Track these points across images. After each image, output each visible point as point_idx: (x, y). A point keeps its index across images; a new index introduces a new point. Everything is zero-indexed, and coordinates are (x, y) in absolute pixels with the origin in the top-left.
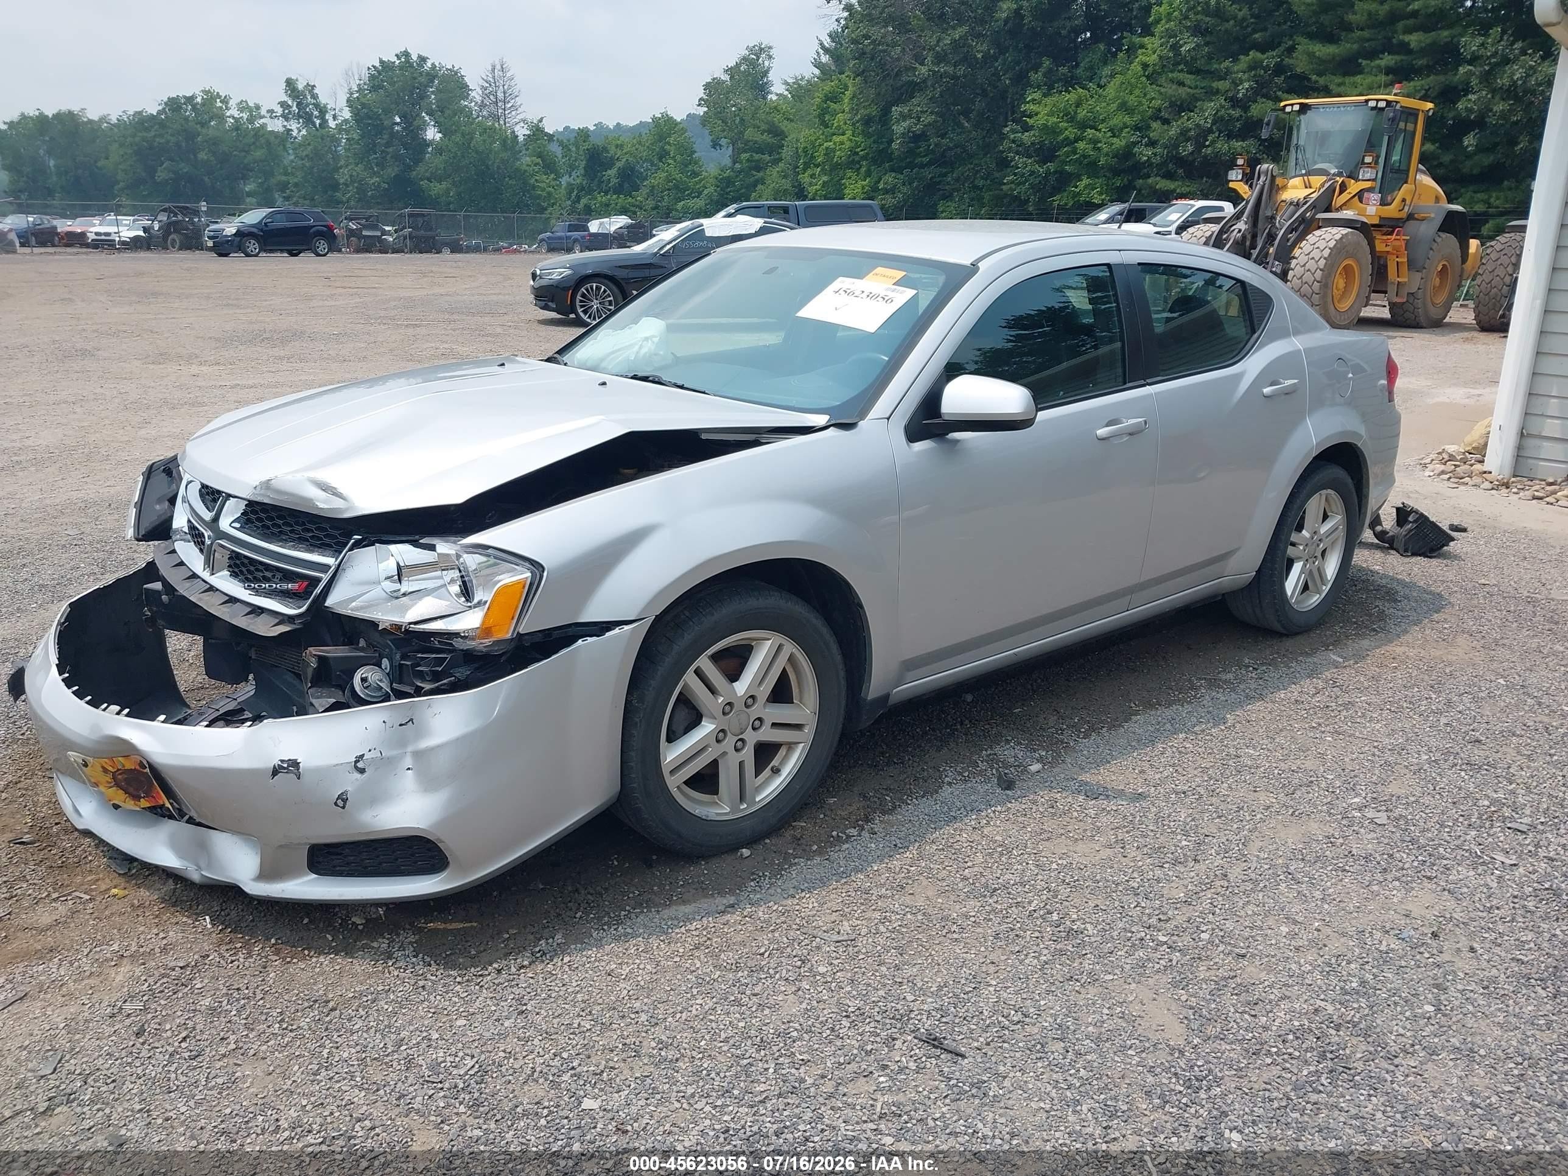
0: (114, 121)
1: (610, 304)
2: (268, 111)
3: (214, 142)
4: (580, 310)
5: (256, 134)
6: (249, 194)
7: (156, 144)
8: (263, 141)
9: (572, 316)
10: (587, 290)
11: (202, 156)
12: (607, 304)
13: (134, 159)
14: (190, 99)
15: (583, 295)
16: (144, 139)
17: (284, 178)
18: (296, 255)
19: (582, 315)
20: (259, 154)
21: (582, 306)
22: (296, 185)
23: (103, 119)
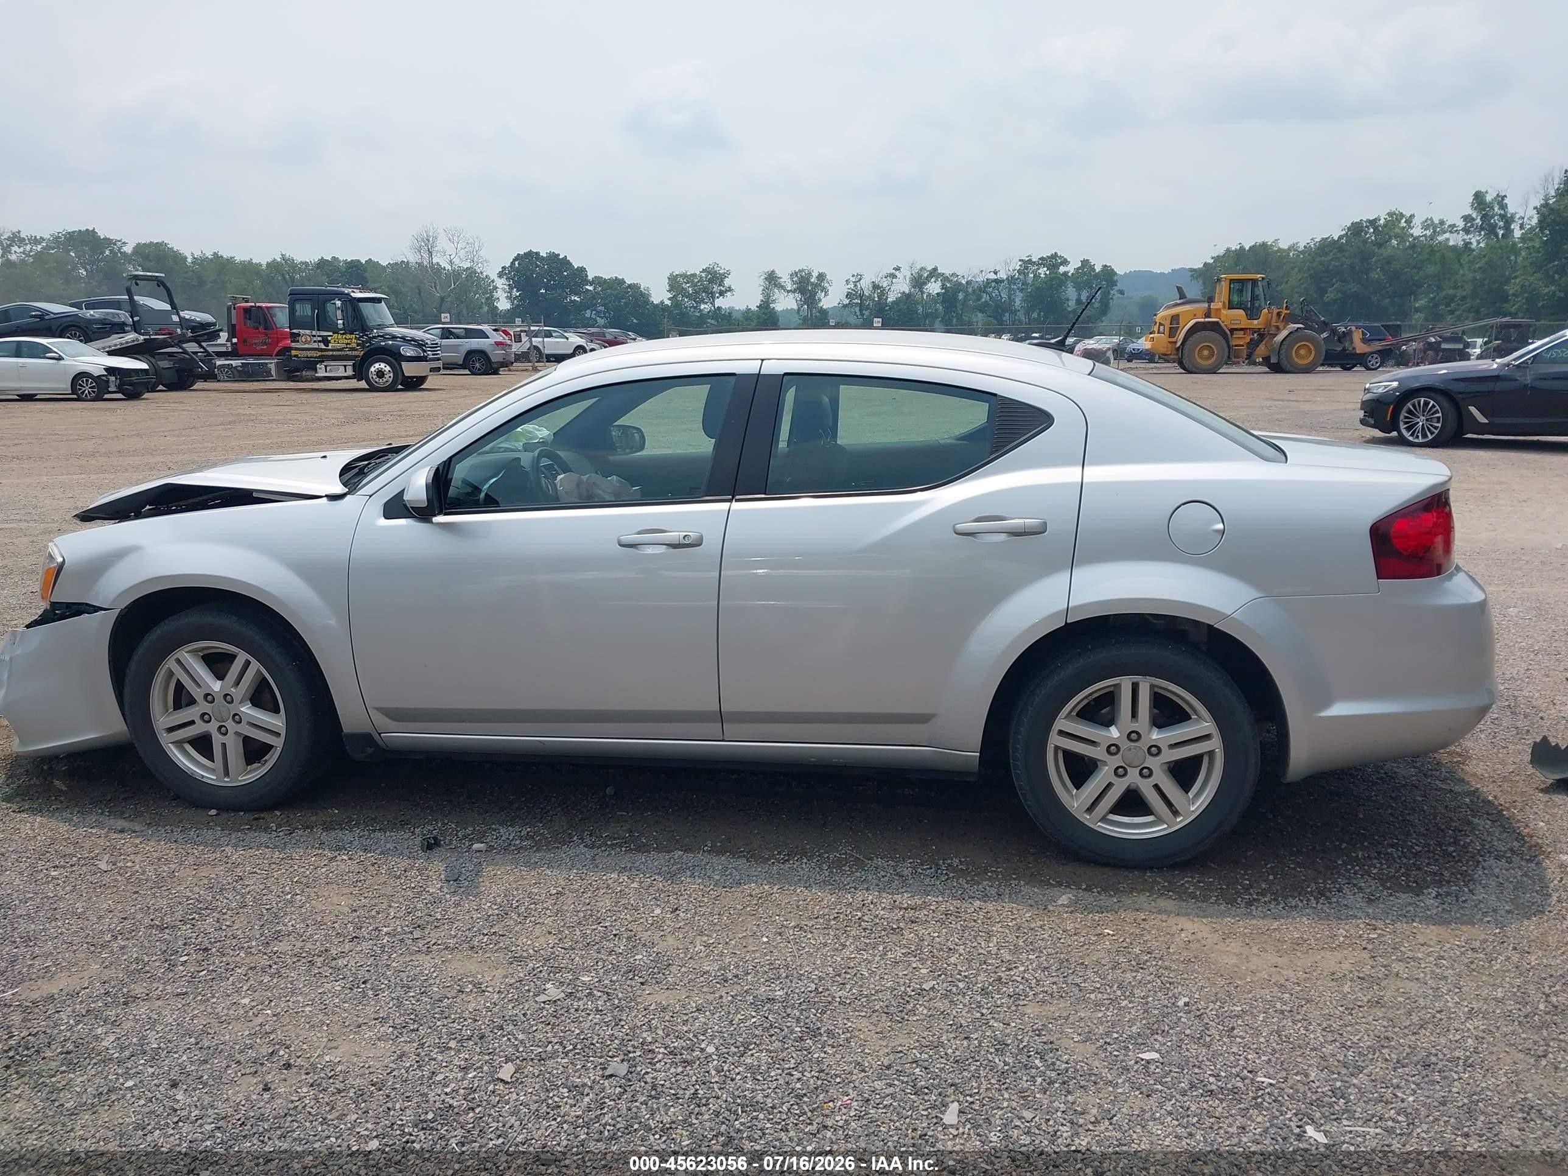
0: (1301, 248)
1: (1438, 422)
2: (1450, 226)
3: (1389, 261)
4: (1402, 427)
5: (1431, 251)
6: (1417, 310)
7: (1331, 267)
8: (1438, 255)
9: (1394, 434)
10: (1414, 406)
11: (1374, 275)
12: (1436, 420)
13: (1309, 282)
14: (1373, 223)
15: (1410, 412)
16: (1321, 263)
17: (1451, 292)
18: (1349, 369)
19: (1404, 432)
20: (1431, 269)
21: (1406, 423)
22: (1464, 298)
23: (1292, 248)
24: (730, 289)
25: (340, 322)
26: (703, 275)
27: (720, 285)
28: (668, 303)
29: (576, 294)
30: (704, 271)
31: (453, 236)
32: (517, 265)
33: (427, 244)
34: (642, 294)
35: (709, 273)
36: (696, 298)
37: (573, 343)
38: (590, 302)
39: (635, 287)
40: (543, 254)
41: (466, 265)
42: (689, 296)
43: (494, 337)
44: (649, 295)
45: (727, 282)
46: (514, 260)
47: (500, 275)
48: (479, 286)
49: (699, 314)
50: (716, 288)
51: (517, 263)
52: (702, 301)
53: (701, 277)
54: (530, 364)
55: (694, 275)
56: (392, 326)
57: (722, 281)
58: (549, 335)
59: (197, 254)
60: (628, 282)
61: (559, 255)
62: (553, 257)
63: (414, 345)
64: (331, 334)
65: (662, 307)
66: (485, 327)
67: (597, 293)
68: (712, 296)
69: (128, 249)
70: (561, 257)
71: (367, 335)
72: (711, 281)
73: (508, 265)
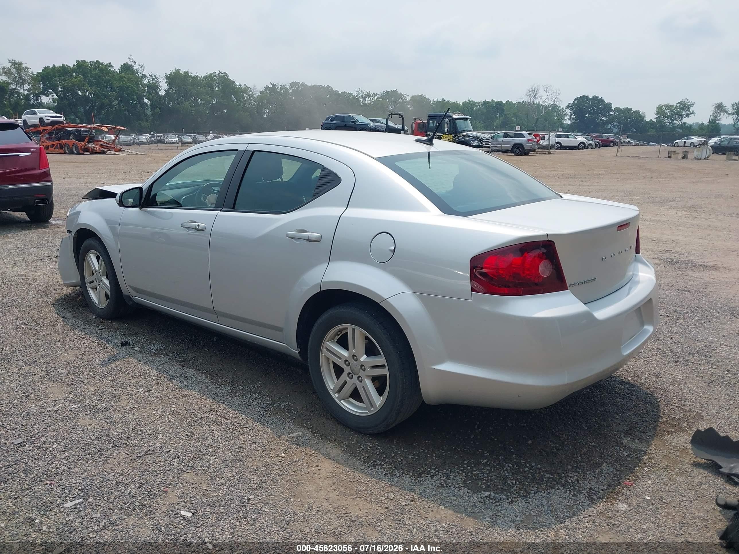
24: (693, 113)
25: (446, 129)
26: (678, 105)
27: (687, 111)
28: (655, 120)
29: (604, 117)
30: (678, 103)
31: (547, 88)
32: (576, 102)
33: (534, 93)
34: (640, 116)
35: (681, 104)
36: (672, 118)
37: (578, 141)
38: (611, 120)
39: (637, 112)
40: (590, 97)
41: (552, 103)
42: (668, 117)
43: (527, 137)
44: (644, 116)
45: (691, 109)
46: (575, 100)
47: (567, 108)
48: (557, 113)
49: (672, 126)
50: (684, 112)
51: (576, 101)
52: (675, 119)
53: (676, 107)
54: (548, 151)
55: (672, 106)
56: (471, 131)
57: (689, 108)
58: (567, 136)
59: (435, 99)
60: (634, 110)
61: (598, 97)
62: (595, 98)
63: (477, 140)
64: (442, 134)
65: (651, 123)
66: (524, 133)
67: (616, 116)
68: (682, 117)
69: (408, 98)
70: (599, 98)
71: (457, 135)
72: (682, 109)
73: (572, 102)
